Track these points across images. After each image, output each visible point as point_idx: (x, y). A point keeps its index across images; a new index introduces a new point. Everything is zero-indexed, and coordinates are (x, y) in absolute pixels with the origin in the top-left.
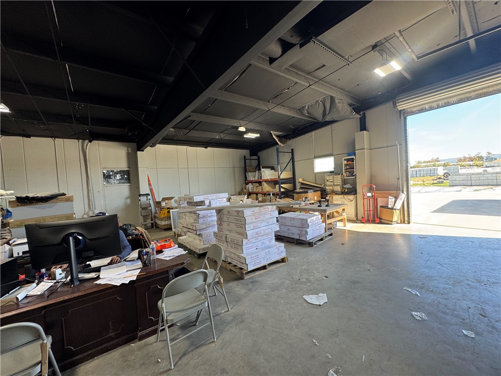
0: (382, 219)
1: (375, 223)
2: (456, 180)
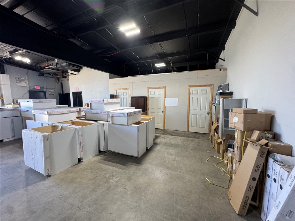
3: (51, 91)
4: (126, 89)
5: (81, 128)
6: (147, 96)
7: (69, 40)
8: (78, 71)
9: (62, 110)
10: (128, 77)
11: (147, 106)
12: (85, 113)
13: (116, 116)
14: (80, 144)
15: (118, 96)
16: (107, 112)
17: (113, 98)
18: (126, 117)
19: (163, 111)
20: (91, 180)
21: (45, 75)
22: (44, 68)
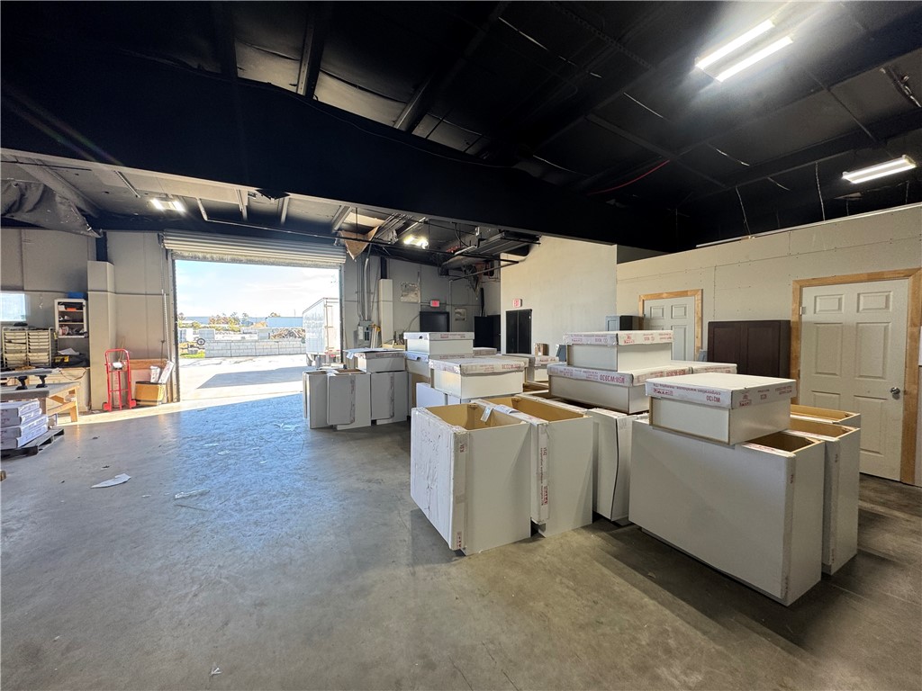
0: (139, 401)
1: (129, 408)
2: (213, 350)
3: (458, 310)
4: (683, 294)
5: (547, 426)
6: (793, 319)
7: (516, 167)
8: (524, 251)
9: (491, 363)
10: (695, 248)
11: (793, 362)
12: (550, 377)
13: (673, 400)
14: (541, 477)
15: (650, 320)
16: (627, 379)
17: (631, 329)
18: (724, 408)
19: (896, 393)
20: (582, 627)
21: (451, 273)
22: (451, 255)
